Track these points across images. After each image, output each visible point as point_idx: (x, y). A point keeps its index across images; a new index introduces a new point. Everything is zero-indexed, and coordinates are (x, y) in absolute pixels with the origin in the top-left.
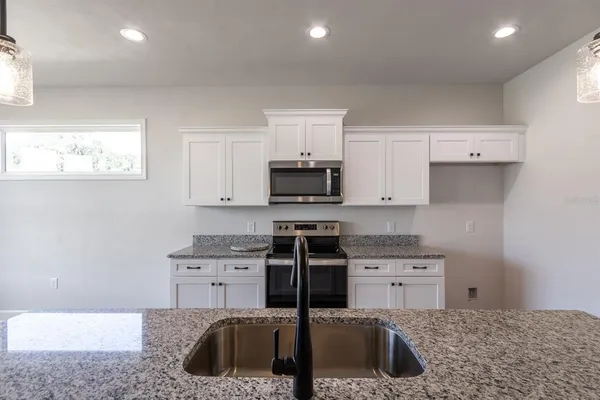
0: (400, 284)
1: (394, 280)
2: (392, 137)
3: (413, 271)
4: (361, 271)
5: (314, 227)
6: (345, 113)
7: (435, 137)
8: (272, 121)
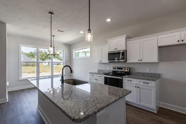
0: (138, 87)
1: (136, 86)
2: (142, 40)
3: (143, 84)
4: (126, 81)
5: (122, 69)
6: (126, 36)
7: (160, 37)
8: (109, 42)
